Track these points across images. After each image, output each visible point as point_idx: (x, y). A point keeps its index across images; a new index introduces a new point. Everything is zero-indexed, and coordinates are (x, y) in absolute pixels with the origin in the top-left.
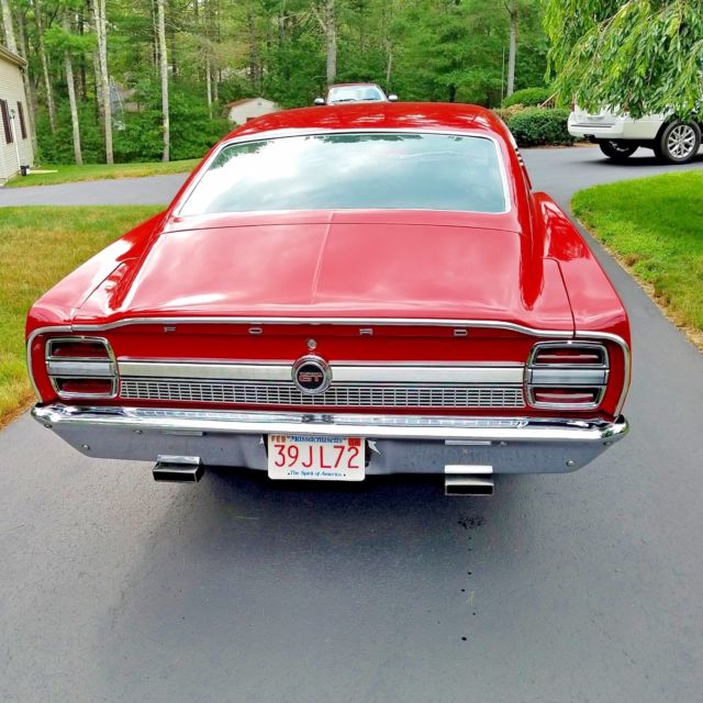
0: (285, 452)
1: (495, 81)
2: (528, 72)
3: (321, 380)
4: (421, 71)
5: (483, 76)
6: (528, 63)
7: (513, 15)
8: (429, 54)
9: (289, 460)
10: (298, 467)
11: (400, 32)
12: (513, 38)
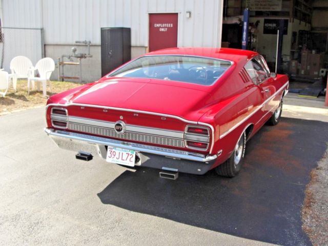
0: (112, 153)
3: (122, 129)
9: (113, 156)
10: (115, 159)
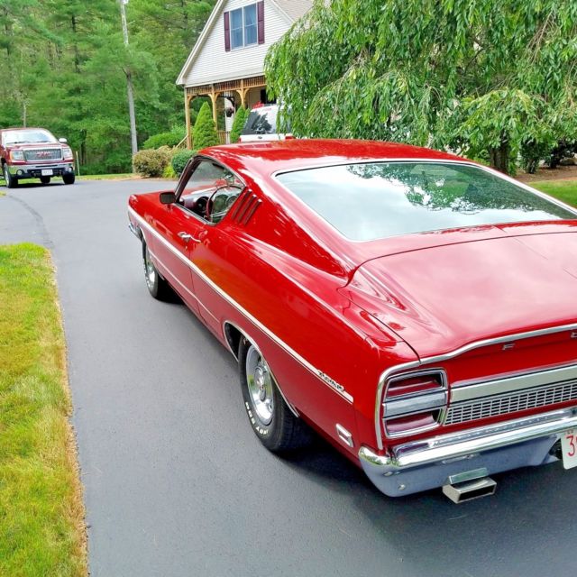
0: (574, 441)
1: (120, 127)
2: (145, 120)
4: (55, 119)
5: (110, 123)
6: (144, 114)
7: (128, 76)
8: (60, 105)
11: (31, 86)
12: (130, 93)
